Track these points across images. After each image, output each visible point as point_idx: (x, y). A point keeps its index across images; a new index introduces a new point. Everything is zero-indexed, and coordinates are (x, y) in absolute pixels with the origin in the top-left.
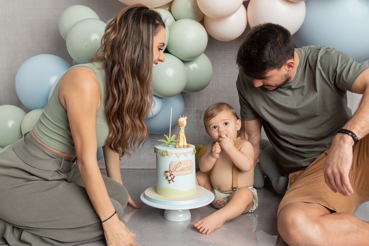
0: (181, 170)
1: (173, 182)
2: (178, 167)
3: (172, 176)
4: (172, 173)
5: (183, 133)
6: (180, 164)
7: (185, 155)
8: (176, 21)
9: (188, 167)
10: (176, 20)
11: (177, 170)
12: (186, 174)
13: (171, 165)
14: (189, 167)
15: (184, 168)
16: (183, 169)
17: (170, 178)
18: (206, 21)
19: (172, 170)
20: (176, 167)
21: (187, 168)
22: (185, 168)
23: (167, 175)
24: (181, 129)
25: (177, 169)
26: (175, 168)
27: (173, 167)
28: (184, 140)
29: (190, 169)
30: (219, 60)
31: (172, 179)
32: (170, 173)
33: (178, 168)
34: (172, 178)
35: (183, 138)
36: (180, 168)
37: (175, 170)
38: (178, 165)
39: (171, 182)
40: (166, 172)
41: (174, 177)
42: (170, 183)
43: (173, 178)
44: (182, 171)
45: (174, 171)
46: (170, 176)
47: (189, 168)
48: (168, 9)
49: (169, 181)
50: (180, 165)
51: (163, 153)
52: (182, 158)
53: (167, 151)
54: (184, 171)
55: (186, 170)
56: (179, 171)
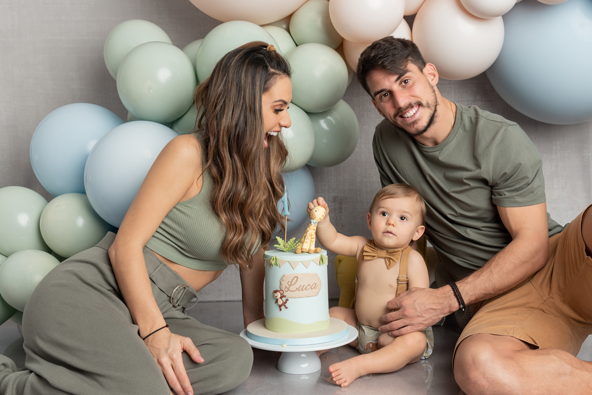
0: (298, 289)
1: (286, 308)
2: (293, 283)
3: (284, 299)
4: (285, 294)
5: (314, 229)
6: (296, 279)
7: (306, 264)
8: (297, 46)
9: (309, 285)
10: (298, 44)
11: (291, 288)
12: (307, 297)
13: (282, 280)
14: (311, 285)
15: (303, 287)
16: (301, 287)
17: (280, 302)
18: (347, 47)
19: (283, 289)
20: (289, 283)
21: (309, 287)
22: (305, 287)
23: (276, 297)
24: (312, 223)
26: (288, 286)
27: (285, 284)
28: (311, 241)
29: (314, 288)
30: (370, 111)
31: (284, 304)
32: (281, 294)
33: (293, 285)
34: (285, 301)
35: (312, 238)
36: (297, 285)
37: (288, 289)
38: (292, 280)
39: (283, 308)
40: (275, 292)
41: (287, 300)
42: (281, 310)
43: (286, 302)
44: (299, 291)
45: (286, 290)
46: (281, 298)
47: (312, 287)
48: (285, 26)
49: (280, 306)
50: (297, 281)
51: (271, 261)
52: (300, 270)
53: (276, 258)
54: (302, 290)
55: (306, 290)
56: (295, 291)
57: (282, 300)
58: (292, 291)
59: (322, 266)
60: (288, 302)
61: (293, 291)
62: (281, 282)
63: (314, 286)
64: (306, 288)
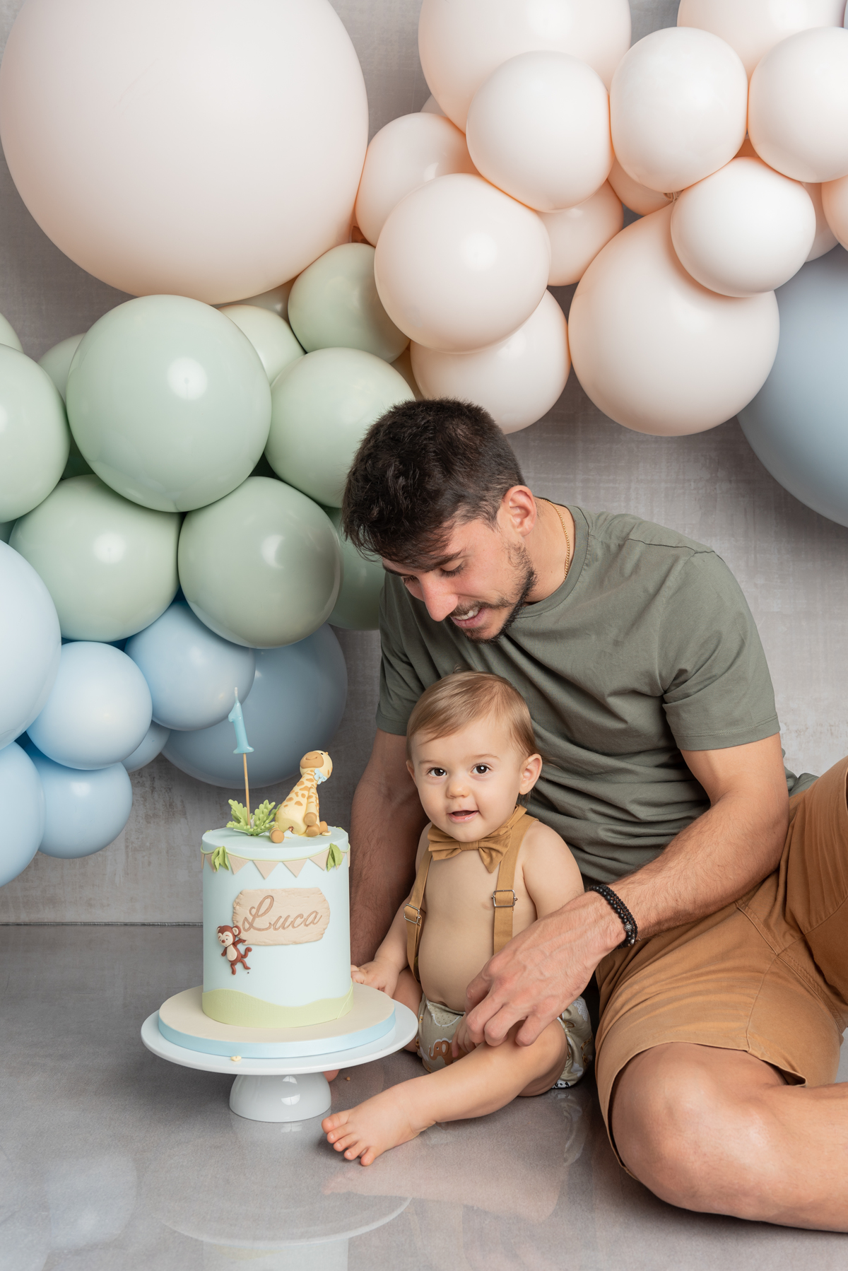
0: (273, 925)
2: (262, 911)
3: (242, 948)
4: (243, 936)
6: (268, 901)
7: (293, 868)
9: (301, 916)
11: (259, 923)
12: (295, 943)
13: (238, 904)
14: (305, 916)
15: (286, 919)
16: (282, 920)
19: (240, 925)
20: (254, 911)
21: (299, 921)
22: (290, 920)
23: (223, 941)
25: (257, 919)
26: (250, 919)
27: (243, 913)
29: (312, 922)
31: (241, 958)
32: (235, 936)
33: (262, 914)
34: (242, 952)
36: (272, 917)
37: (251, 925)
38: (261, 903)
39: (239, 967)
40: (222, 930)
41: (248, 950)
42: (234, 972)
43: (245, 955)
44: (275, 929)
45: (247, 926)
46: (235, 944)
47: (307, 919)
49: (233, 964)
50: (271, 905)
51: (213, 857)
52: (279, 880)
53: (224, 851)
54: (284, 928)
55: (294, 927)
56: (267, 929)
57: (237, 950)
58: (259, 930)
59: (332, 871)
60: (250, 954)
61: (263, 930)
62: (234, 908)
63: (313, 919)
64: (292, 923)
